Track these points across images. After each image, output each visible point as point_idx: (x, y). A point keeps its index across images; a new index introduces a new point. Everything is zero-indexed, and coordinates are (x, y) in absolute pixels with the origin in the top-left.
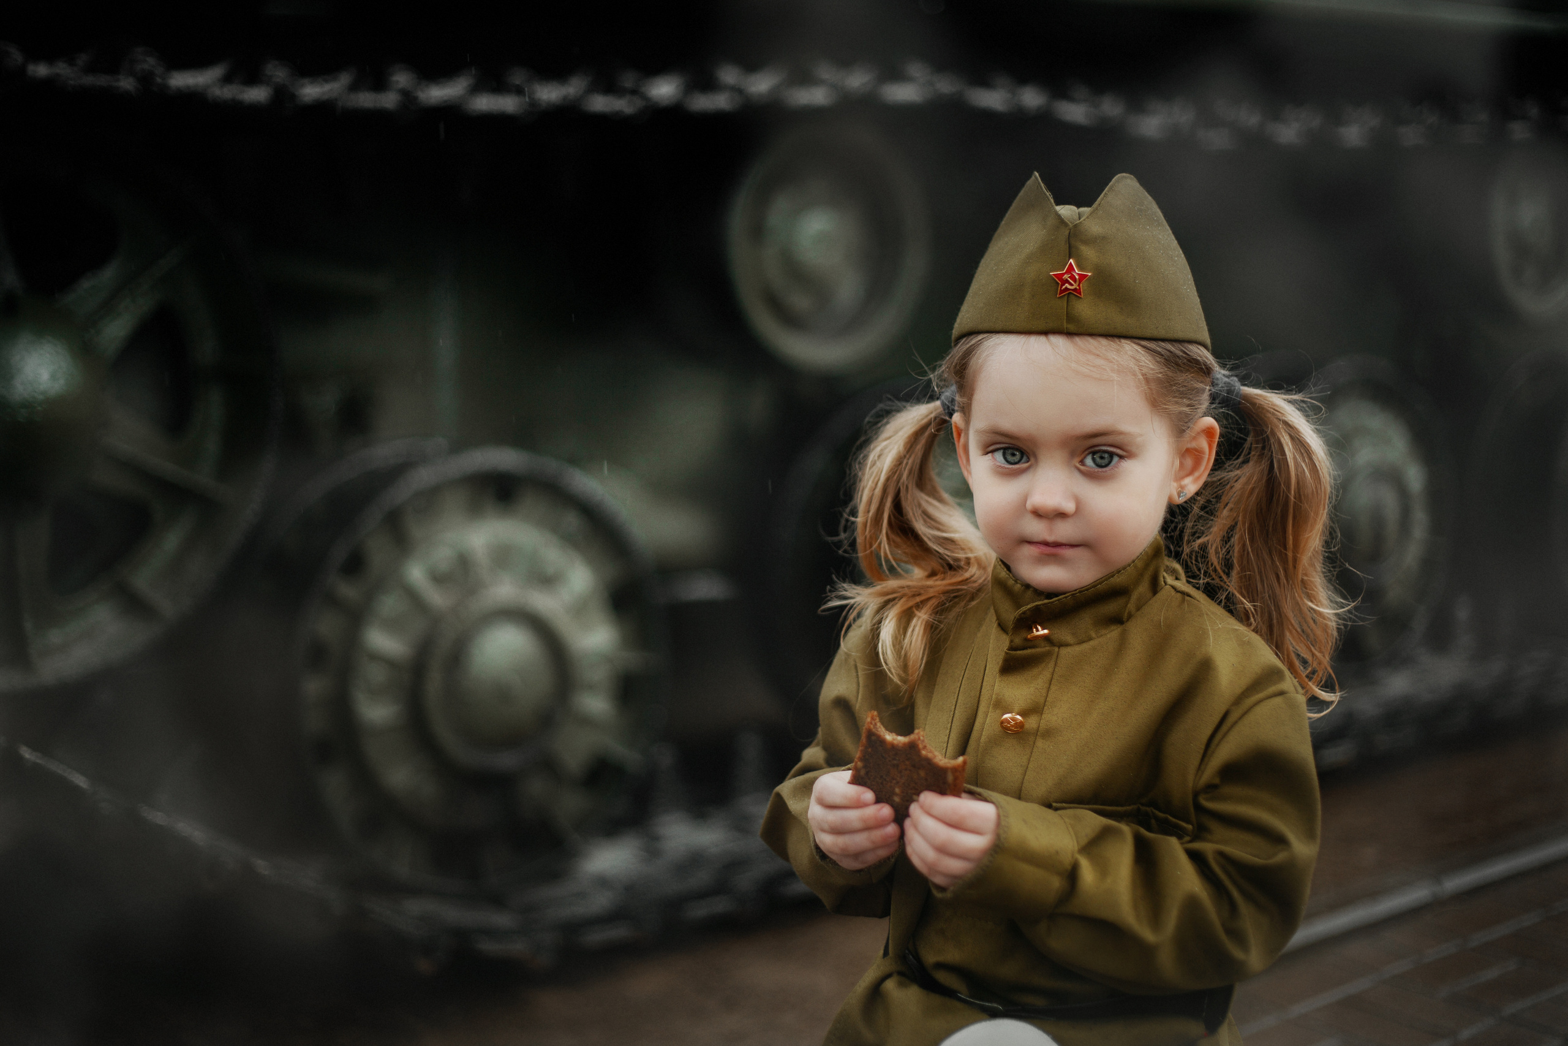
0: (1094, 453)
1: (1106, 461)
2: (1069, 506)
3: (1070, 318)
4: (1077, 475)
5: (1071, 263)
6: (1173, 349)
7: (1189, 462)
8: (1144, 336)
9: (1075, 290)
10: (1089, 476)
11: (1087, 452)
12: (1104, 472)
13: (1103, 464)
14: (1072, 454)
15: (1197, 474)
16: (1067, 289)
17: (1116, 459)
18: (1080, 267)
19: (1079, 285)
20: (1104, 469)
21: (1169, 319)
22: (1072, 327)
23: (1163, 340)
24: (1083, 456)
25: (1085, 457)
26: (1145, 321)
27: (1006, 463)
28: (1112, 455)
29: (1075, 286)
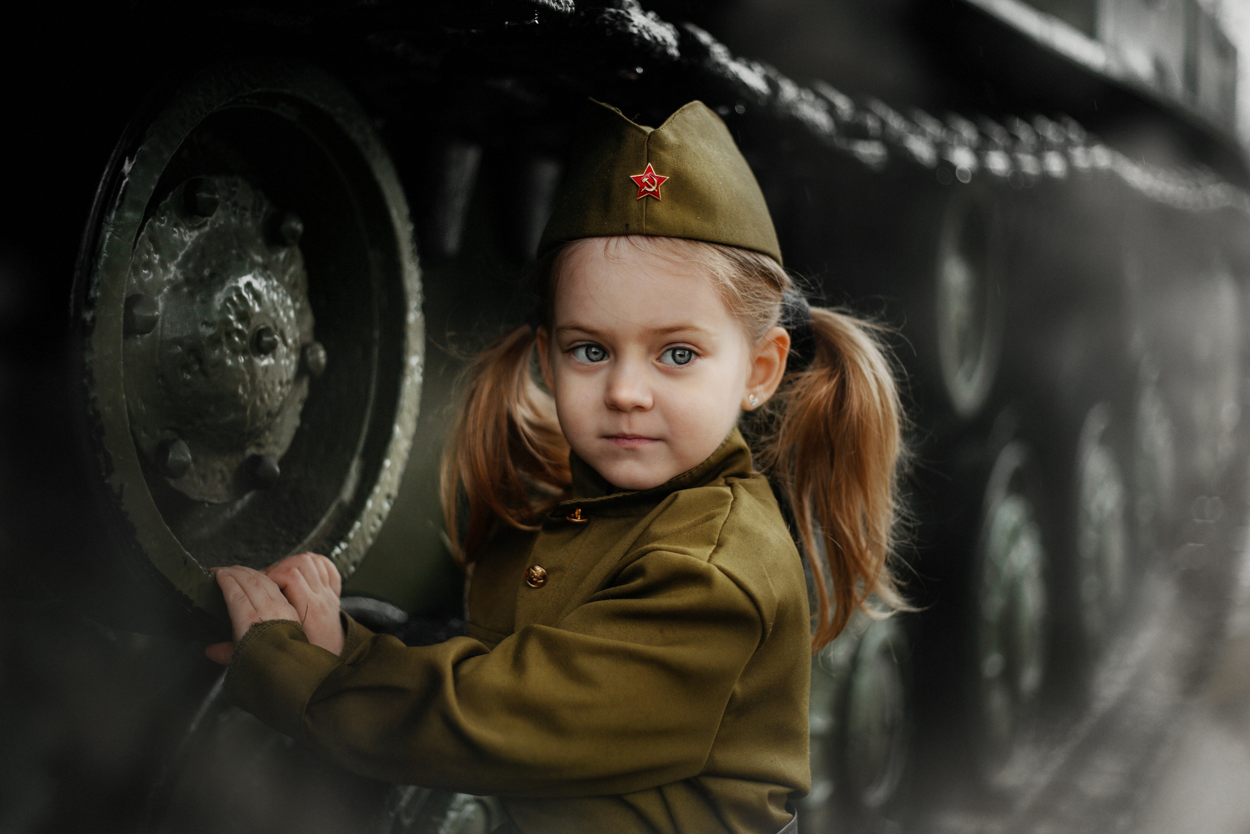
0: (674, 350)
1: (686, 358)
2: (647, 401)
3: (650, 220)
4: (654, 371)
5: (650, 167)
6: (748, 257)
7: (761, 372)
8: (720, 241)
9: (654, 192)
10: (668, 373)
11: (664, 349)
12: (680, 368)
13: (683, 362)
14: (650, 350)
15: (768, 383)
16: (646, 192)
17: (693, 356)
18: (659, 171)
19: (657, 188)
20: (681, 366)
21: (743, 229)
22: (649, 228)
23: (739, 247)
24: (660, 353)
25: (663, 354)
26: (720, 227)
27: (588, 361)
28: (691, 352)
29: (654, 188)
